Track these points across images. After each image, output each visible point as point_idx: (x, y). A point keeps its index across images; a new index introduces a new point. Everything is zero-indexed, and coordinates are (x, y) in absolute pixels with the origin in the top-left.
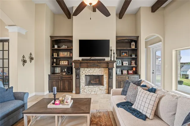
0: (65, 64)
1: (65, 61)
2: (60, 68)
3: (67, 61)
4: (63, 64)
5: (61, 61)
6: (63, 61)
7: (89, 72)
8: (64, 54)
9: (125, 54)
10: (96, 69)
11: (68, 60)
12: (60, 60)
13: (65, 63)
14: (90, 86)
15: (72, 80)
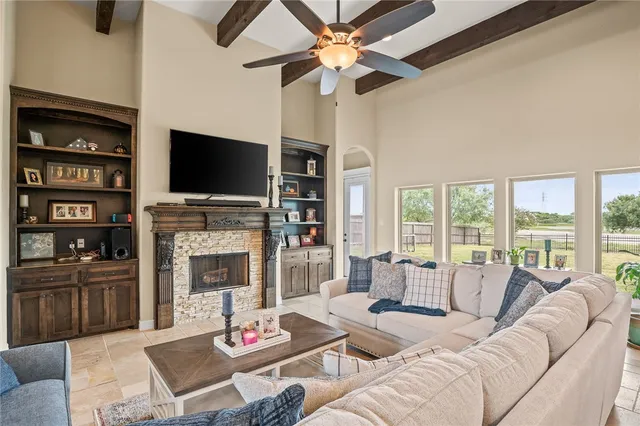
0: (79, 216)
1: (78, 206)
2: (49, 238)
3: (90, 206)
4: (68, 217)
5: (55, 206)
6: (66, 207)
7: (205, 247)
8: (74, 176)
9: (292, 190)
10: (229, 234)
11: (93, 203)
12: (50, 202)
13: (78, 212)
14: (206, 294)
15: (136, 279)
